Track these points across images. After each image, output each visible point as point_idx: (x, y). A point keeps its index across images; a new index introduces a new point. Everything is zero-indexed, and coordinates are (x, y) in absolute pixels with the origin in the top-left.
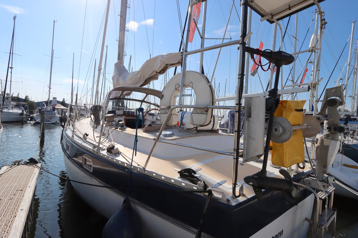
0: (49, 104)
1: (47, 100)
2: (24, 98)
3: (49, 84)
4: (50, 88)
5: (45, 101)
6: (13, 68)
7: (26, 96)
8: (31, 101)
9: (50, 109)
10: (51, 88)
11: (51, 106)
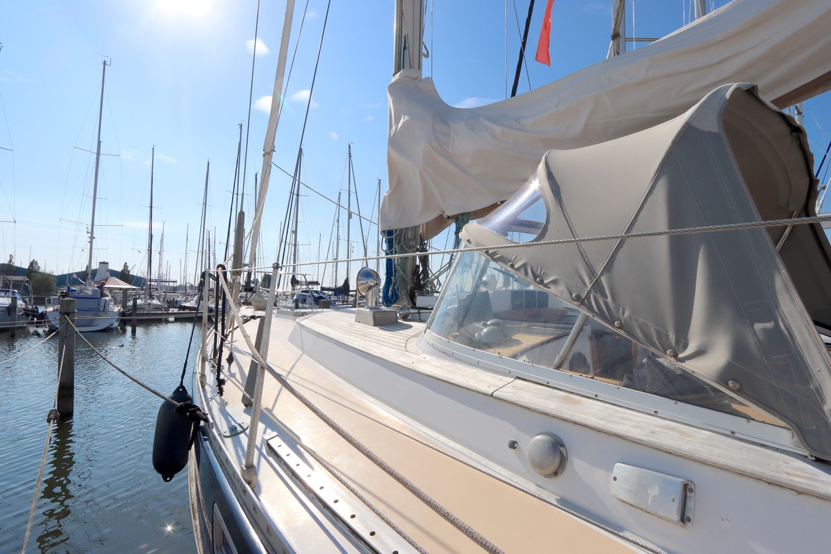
0: (89, 277)
1: (84, 269)
2: (26, 266)
3: (90, 224)
4: (92, 238)
5: (80, 271)
7: (32, 260)
8: (43, 274)
9: (94, 291)
10: (94, 238)
11: (96, 282)
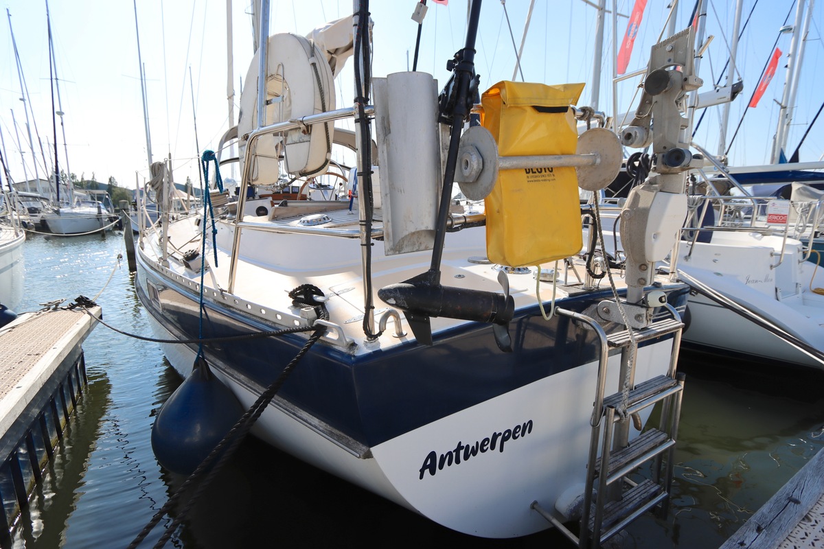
2: (106, 182)
6: (63, 113)
7: (111, 177)
8: (121, 189)
